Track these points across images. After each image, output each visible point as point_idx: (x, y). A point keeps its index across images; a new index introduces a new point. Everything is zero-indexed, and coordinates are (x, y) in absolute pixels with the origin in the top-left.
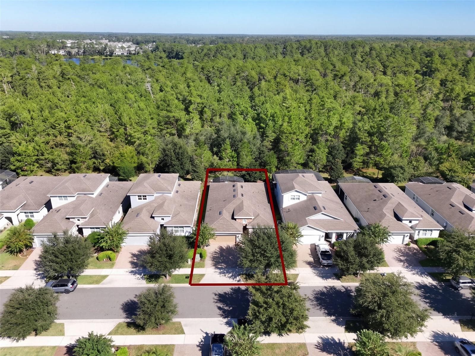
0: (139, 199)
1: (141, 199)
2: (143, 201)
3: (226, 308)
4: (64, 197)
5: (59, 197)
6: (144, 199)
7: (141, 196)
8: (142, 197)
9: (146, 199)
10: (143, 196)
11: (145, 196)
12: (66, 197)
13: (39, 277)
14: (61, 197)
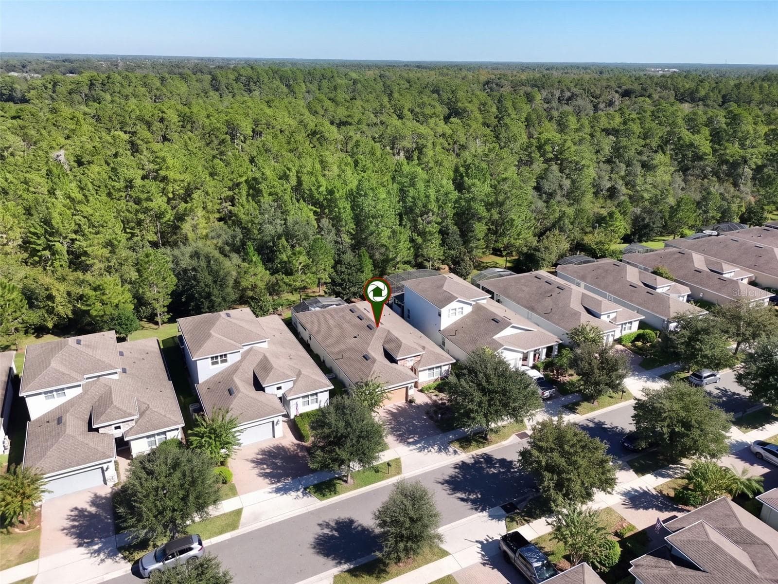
0: (213, 363)
1: (217, 363)
2: (221, 367)
3: (472, 497)
4: (57, 391)
5: (46, 393)
6: (222, 362)
7: (216, 357)
8: (219, 359)
9: (226, 361)
10: (221, 356)
11: (225, 355)
12: (63, 389)
13: (102, 556)
14: (52, 392)
